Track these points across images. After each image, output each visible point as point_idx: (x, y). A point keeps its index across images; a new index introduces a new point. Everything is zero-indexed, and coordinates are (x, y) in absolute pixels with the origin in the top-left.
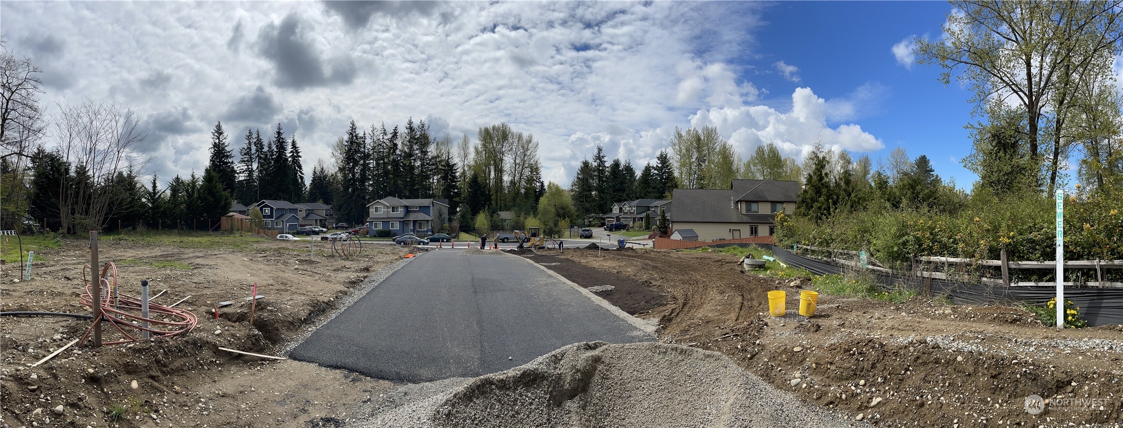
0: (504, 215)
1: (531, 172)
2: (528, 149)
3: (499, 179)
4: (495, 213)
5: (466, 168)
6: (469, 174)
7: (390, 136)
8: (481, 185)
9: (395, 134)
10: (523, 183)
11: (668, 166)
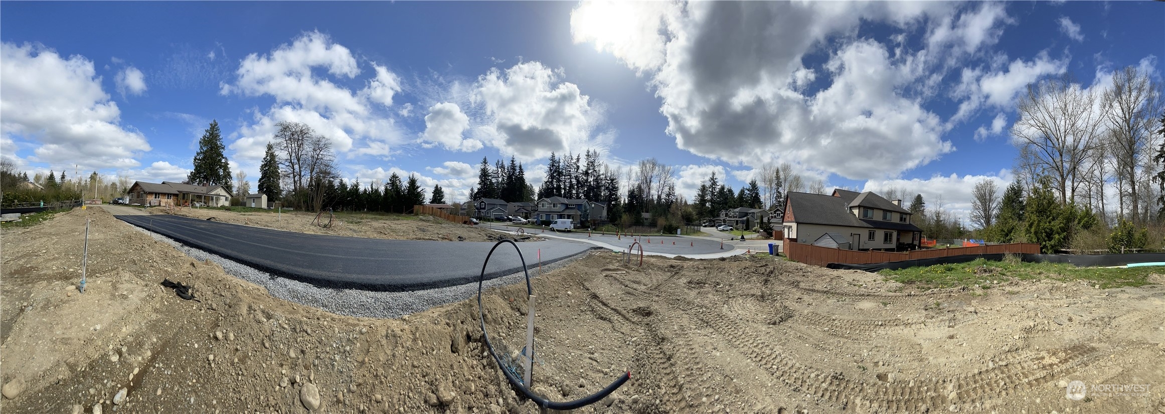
0: (645, 215)
1: (669, 189)
7: (575, 161)
9: (578, 160)
11: (756, 189)
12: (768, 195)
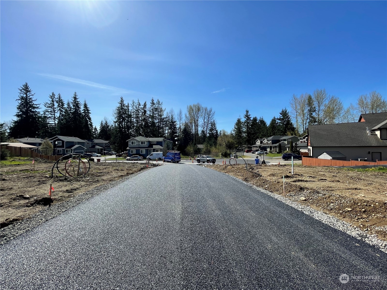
0: (200, 146)
1: (212, 126)
2: (210, 115)
3: (197, 130)
4: (195, 145)
5: (181, 125)
6: (183, 127)
7: (142, 107)
8: (188, 132)
10: (208, 131)
11: (287, 117)
12: (300, 120)
